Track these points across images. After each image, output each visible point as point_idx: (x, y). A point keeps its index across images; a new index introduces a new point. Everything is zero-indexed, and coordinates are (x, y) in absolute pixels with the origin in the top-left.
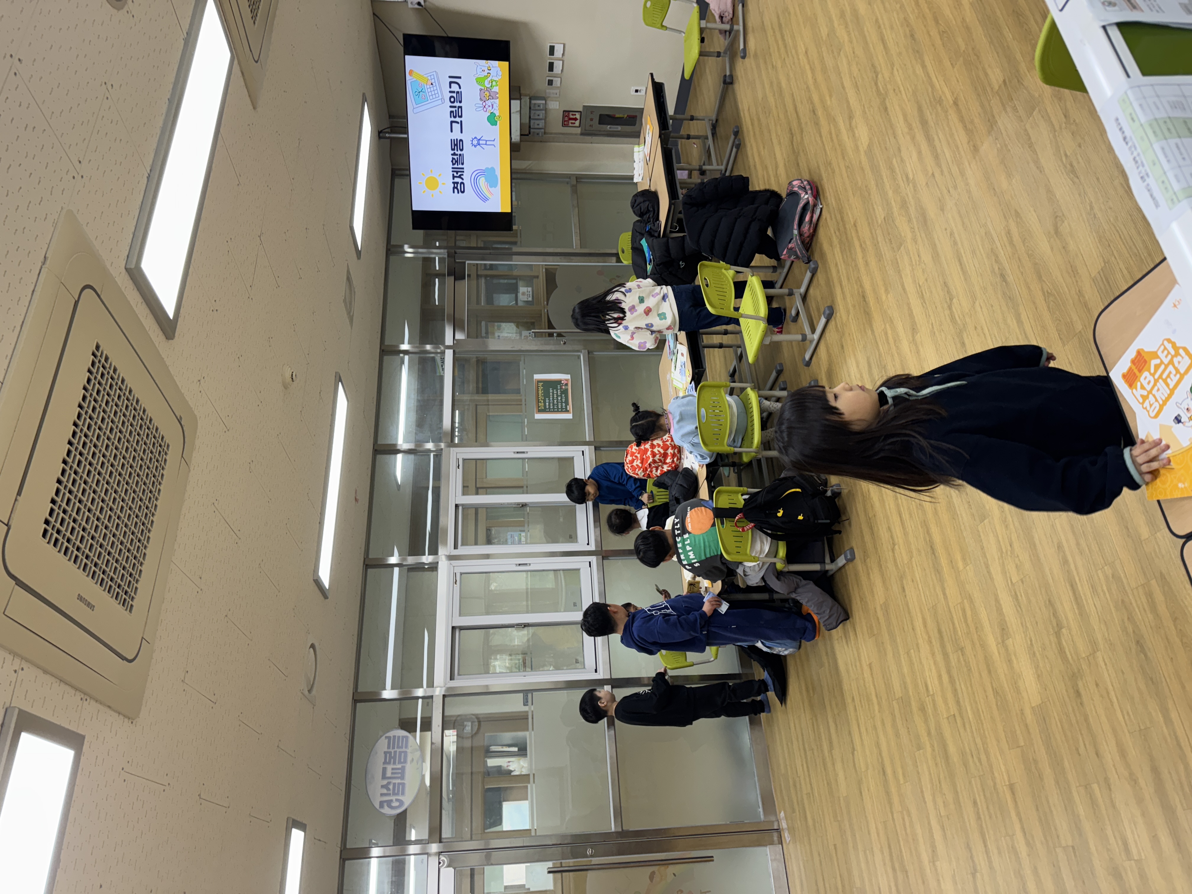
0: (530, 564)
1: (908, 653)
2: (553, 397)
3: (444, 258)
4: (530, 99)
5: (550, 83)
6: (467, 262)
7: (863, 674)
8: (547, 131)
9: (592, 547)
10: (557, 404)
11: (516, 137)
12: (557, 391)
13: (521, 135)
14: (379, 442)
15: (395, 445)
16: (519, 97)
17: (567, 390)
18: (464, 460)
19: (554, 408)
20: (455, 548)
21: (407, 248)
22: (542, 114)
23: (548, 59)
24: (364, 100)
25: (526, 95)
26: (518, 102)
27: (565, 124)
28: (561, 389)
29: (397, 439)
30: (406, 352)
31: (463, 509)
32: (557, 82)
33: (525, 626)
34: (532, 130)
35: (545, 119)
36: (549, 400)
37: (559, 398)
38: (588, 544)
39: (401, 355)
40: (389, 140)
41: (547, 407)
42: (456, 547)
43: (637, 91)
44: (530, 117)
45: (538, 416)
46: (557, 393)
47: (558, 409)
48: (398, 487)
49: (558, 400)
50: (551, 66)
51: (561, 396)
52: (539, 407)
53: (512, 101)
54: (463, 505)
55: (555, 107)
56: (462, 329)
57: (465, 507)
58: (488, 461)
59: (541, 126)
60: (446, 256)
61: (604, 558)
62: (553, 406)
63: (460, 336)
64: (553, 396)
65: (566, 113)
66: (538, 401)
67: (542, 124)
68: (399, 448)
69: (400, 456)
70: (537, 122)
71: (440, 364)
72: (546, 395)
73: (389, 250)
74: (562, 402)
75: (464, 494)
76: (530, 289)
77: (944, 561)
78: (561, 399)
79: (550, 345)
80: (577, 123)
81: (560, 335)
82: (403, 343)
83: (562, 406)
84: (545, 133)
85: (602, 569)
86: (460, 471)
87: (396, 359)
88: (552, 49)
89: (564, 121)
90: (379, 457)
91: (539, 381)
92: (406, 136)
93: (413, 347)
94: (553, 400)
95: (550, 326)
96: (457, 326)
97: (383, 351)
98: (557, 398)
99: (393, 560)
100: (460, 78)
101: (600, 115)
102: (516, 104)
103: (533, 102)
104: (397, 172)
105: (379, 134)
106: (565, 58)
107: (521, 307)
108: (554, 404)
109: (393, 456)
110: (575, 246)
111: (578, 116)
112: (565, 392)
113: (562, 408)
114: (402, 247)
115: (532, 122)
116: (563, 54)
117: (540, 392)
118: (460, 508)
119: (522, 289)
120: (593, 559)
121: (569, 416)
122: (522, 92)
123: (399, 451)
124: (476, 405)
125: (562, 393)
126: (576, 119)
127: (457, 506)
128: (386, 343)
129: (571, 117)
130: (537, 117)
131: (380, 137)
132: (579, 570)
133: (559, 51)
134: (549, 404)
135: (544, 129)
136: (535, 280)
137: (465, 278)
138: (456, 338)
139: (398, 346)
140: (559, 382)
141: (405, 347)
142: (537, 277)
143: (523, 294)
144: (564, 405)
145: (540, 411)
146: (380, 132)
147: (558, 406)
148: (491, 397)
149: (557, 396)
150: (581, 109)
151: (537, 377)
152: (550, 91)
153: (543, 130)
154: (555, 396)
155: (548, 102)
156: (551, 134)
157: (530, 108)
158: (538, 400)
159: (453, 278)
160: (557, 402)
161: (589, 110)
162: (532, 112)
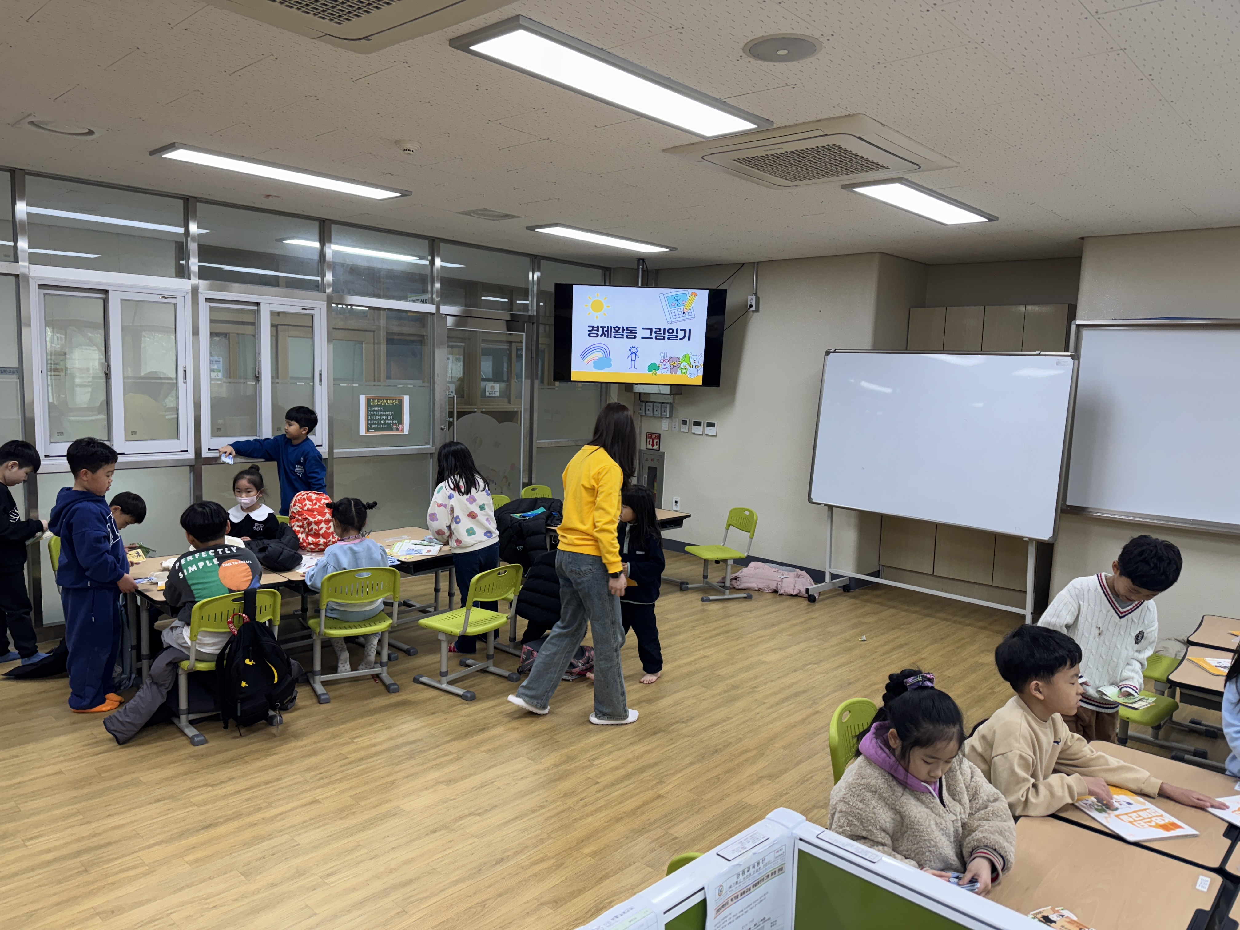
0: (185, 383)
1: (78, 812)
2: (383, 415)
3: (528, 310)
4: (671, 404)
5: (684, 423)
6: (524, 334)
7: (49, 765)
8: (643, 418)
9: (205, 454)
10: (376, 419)
11: (638, 389)
12: (390, 419)
13: (640, 393)
14: (333, 227)
15: (330, 241)
16: (673, 392)
17: (392, 430)
18: (312, 316)
19: (371, 415)
20: (206, 299)
21: (537, 275)
22: (657, 414)
23: (704, 421)
24: (672, 249)
25: (674, 399)
26: (668, 392)
27: (649, 435)
28: (393, 423)
29: (337, 244)
30: (432, 262)
31: (255, 311)
32: (685, 428)
33: (107, 374)
34: (644, 404)
35: (653, 417)
36: (381, 411)
37: (382, 422)
38: (209, 449)
39: (429, 258)
40: (636, 267)
41: (373, 409)
42: (208, 300)
43: (676, 502)
44: (655, 402)
45: (362, 399)
46: (388, 419)
47: (371, 420)
48: (281, 240)
49: (381, 420)
50: (698, 424)
51: (385, 424)
52: (373, 399)
53: (669, 387)
54: (259, 311)
55: (664, 426)
56: (457, 324)
57: (257, 313)
58: (309, 340)
59: (647, 412)
60: (530, 313)
61: (192, 467)
62: (374, 415)
63: (450, 321)
64: (385, 415)
65: (658, 436)
66: (379, 399)
67: (649, 413)
68: (327, 245)
69: (317, 245)
70: (651, 409)
71: (420, 298)
72: (386, 408)
73: (536, 258)
74: (378, 424)
75: (272, 313)
76: (497, 394)
77: (193, 840)
78: (381, 424)
79: (440, 413)
80: (650, 447)
81: (451, 424)
82: (442, 261)
83: (374, 424)
84: (641, 416)
85: (179, 464)
86: (299, 310)
87: (426, 252)
88: (711, 425)
89: (652, 434)
90: (317, 223)
91: (401, 401)
92: (640, 285)
93: (438, 271)
94: (381, 415)
95: (461, 414)
96: (461, 319)
97: (434, 240)
98: (383, 419)
99: (193, 228)
100: (689, 339)
101: (656, 468)
102: (666, 390)
103: (668, 406)
104: (608, 273)
105: (641, 260)
106: (704, 437)
107: (480, 384)
108: (376, 415)
109: (317, 238)
110: (539, 442)
111: (656, 447)
112: (389, 428)
113: (371, 424)
114: (539, 270)
115: (651, 404)
116: (707, 435)
117: (389, 401)
118: (255, 308)
119: (497, 386)
120: (191, 455)
121: (362, 431)
122: (677, 397)
123: (323, 244)
124: (374, 331)
125: (388, 424)
126: (653, 445)
127: (258, 304)
128: (442, 244)
129: (655, 441)
130: (655, 409)
131: (639, 260)
132: (178, 438)
133: (710, 431)
134: (376, 411)
135: (645, 416)
136: (506, 400)
137: (508, 330)
138: (448, 317)
139: (439, 256)
140: (401, 422)
141: (438, 262)
142: (509, 402)
143: (493, 388)
144: (375, 426)
145: (368, 401)
146: (643, 260)
147: (373, 420)
148: (383, 347)
149: (385, 420)
150: (661, 450)
151: (406, 399)
152: (677, 422)
153: (643, 414)
154: (385, 418)
155: (668, 420)
156: (641, 422)
157: (663, 403)
158: (381, 400)
159: (509, 319)
160: (379, 419)
161: (661, 458)
162: (659, 405)
